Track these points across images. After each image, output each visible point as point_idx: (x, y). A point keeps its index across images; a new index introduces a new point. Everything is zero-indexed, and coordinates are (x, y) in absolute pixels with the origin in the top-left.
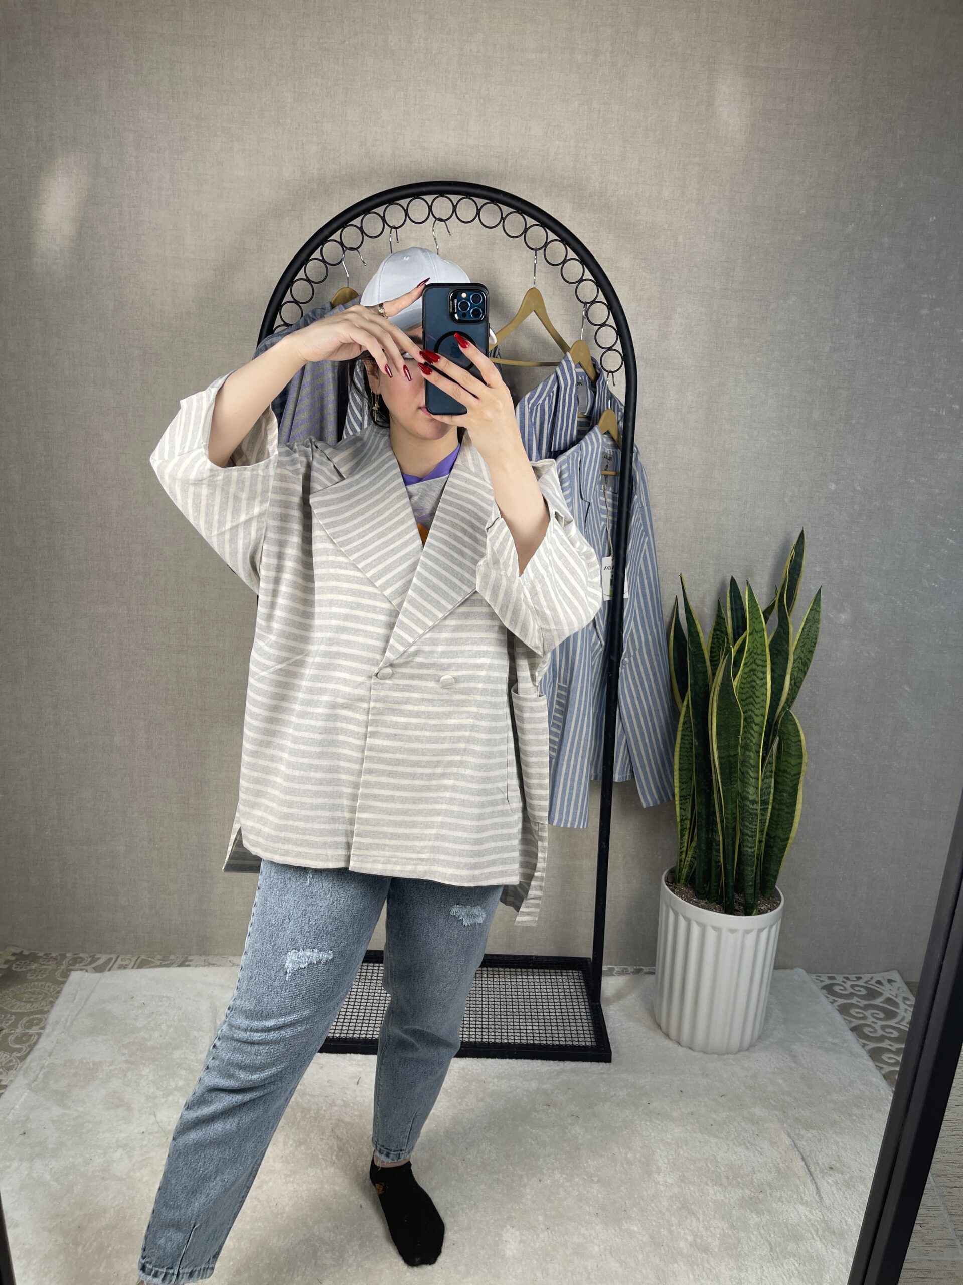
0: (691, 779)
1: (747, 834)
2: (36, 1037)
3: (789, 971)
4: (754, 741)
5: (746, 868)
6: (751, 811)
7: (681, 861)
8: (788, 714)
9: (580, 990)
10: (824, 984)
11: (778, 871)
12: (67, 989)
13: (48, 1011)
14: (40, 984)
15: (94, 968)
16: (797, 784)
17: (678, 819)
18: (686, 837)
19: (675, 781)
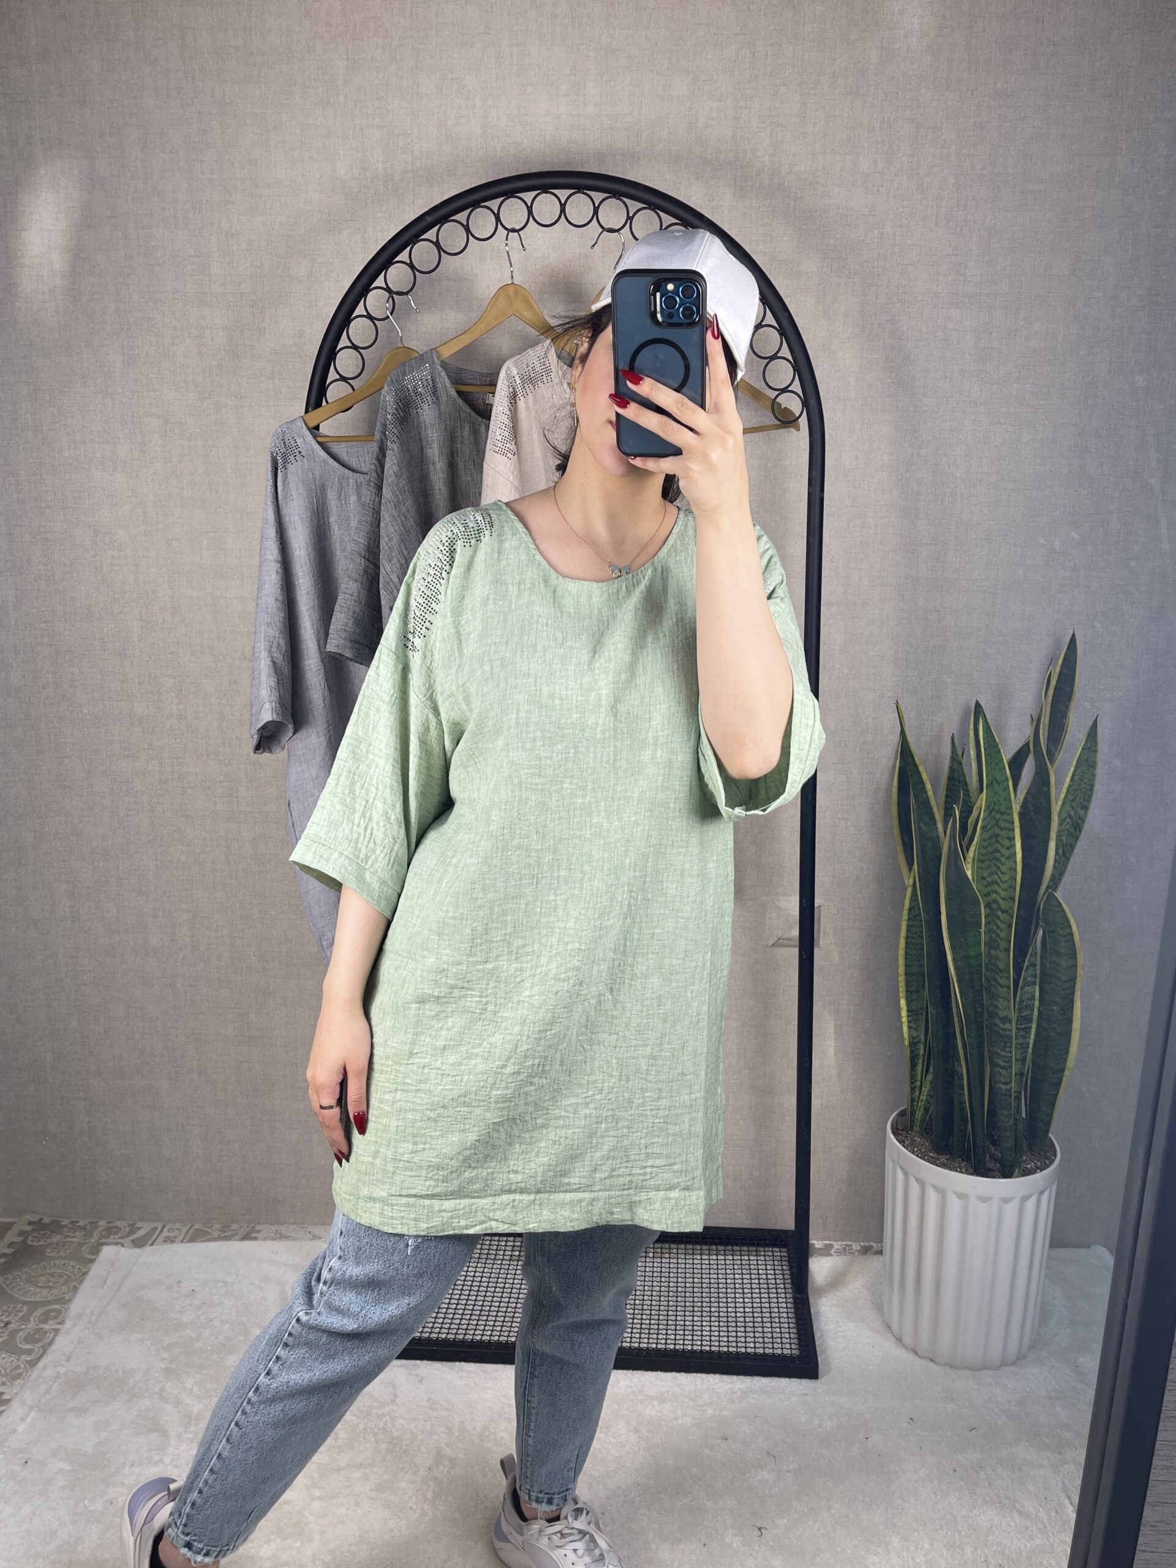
0: (924, 986)
1: (1000, 1066)
2: (52, 1335)
4: (1002, 935)
5: (1001, 1111)
6: (1001, 1031)
7: (913, 1100)
8: (1051, 898)
9: (781, 1277)
11: (1051, 1113)
12: (96, 1270)
13: (70, 1300)
14: (62, 1262)
15: (132, 1242)
16: (1072, 993)
17: (907, 1043)
18: (919, 1068)
19: (901, 989)
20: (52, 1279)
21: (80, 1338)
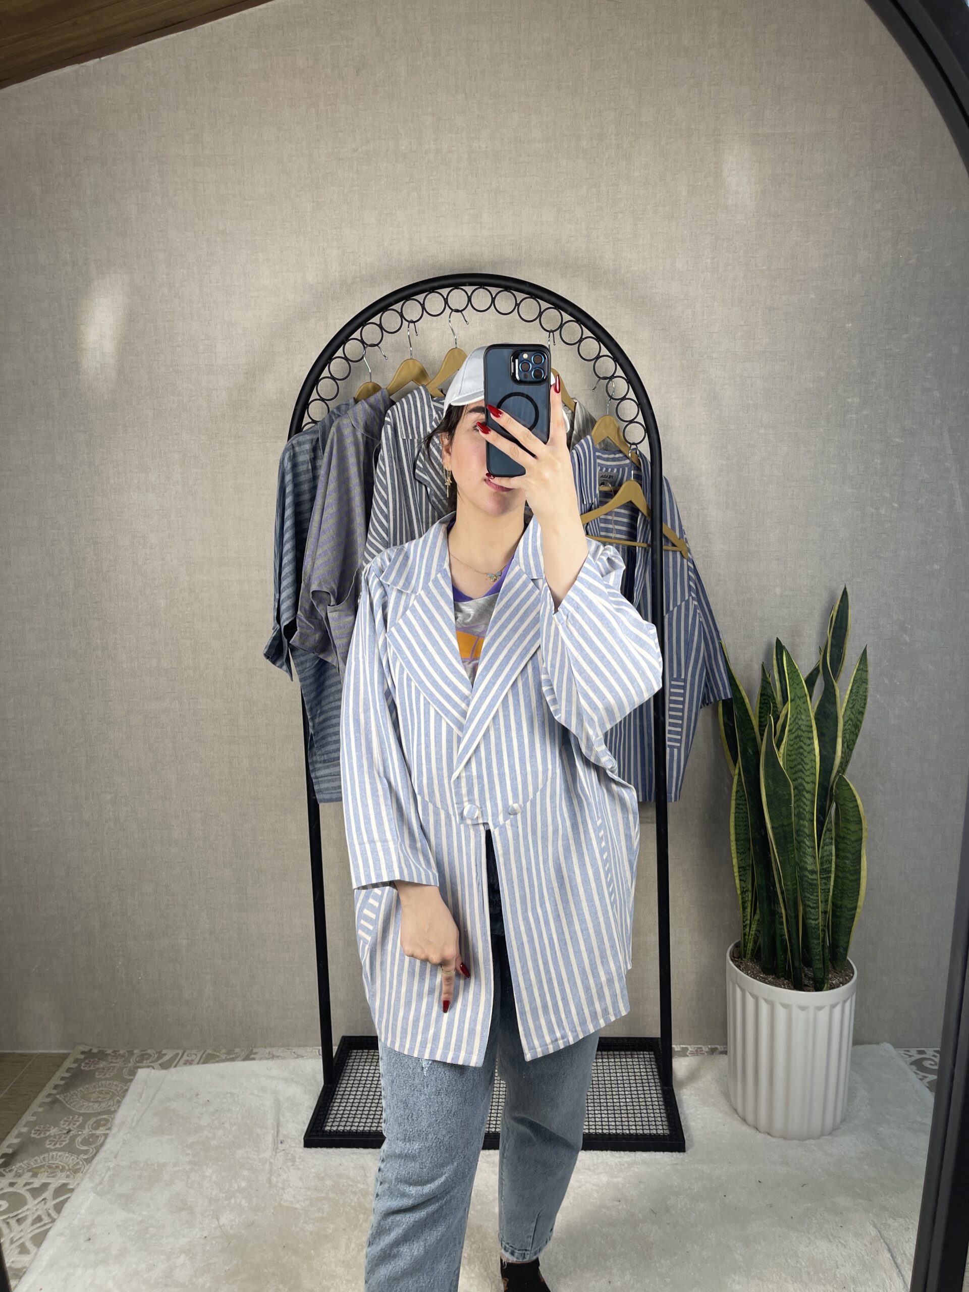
0: (749, 849)
1: (809, 906)
2: (103, 1139)
3: (874, 1046)
4: (807, 809)
5: (812, 941)
6: (810, 881)
7: (745, 935)
8: (841, 779)
9: (651, 1074)
10: (913, 1059)
11: (848, 942)
12: (135, 1087)
13: (115, 1111)
14: (108, 1082)
15: (160, 1065)
16: (860, 851)
17: (739, 892)
18: (749, 910)
19: (733, 852)
20: (101, 1096)
21: (124, 1140)
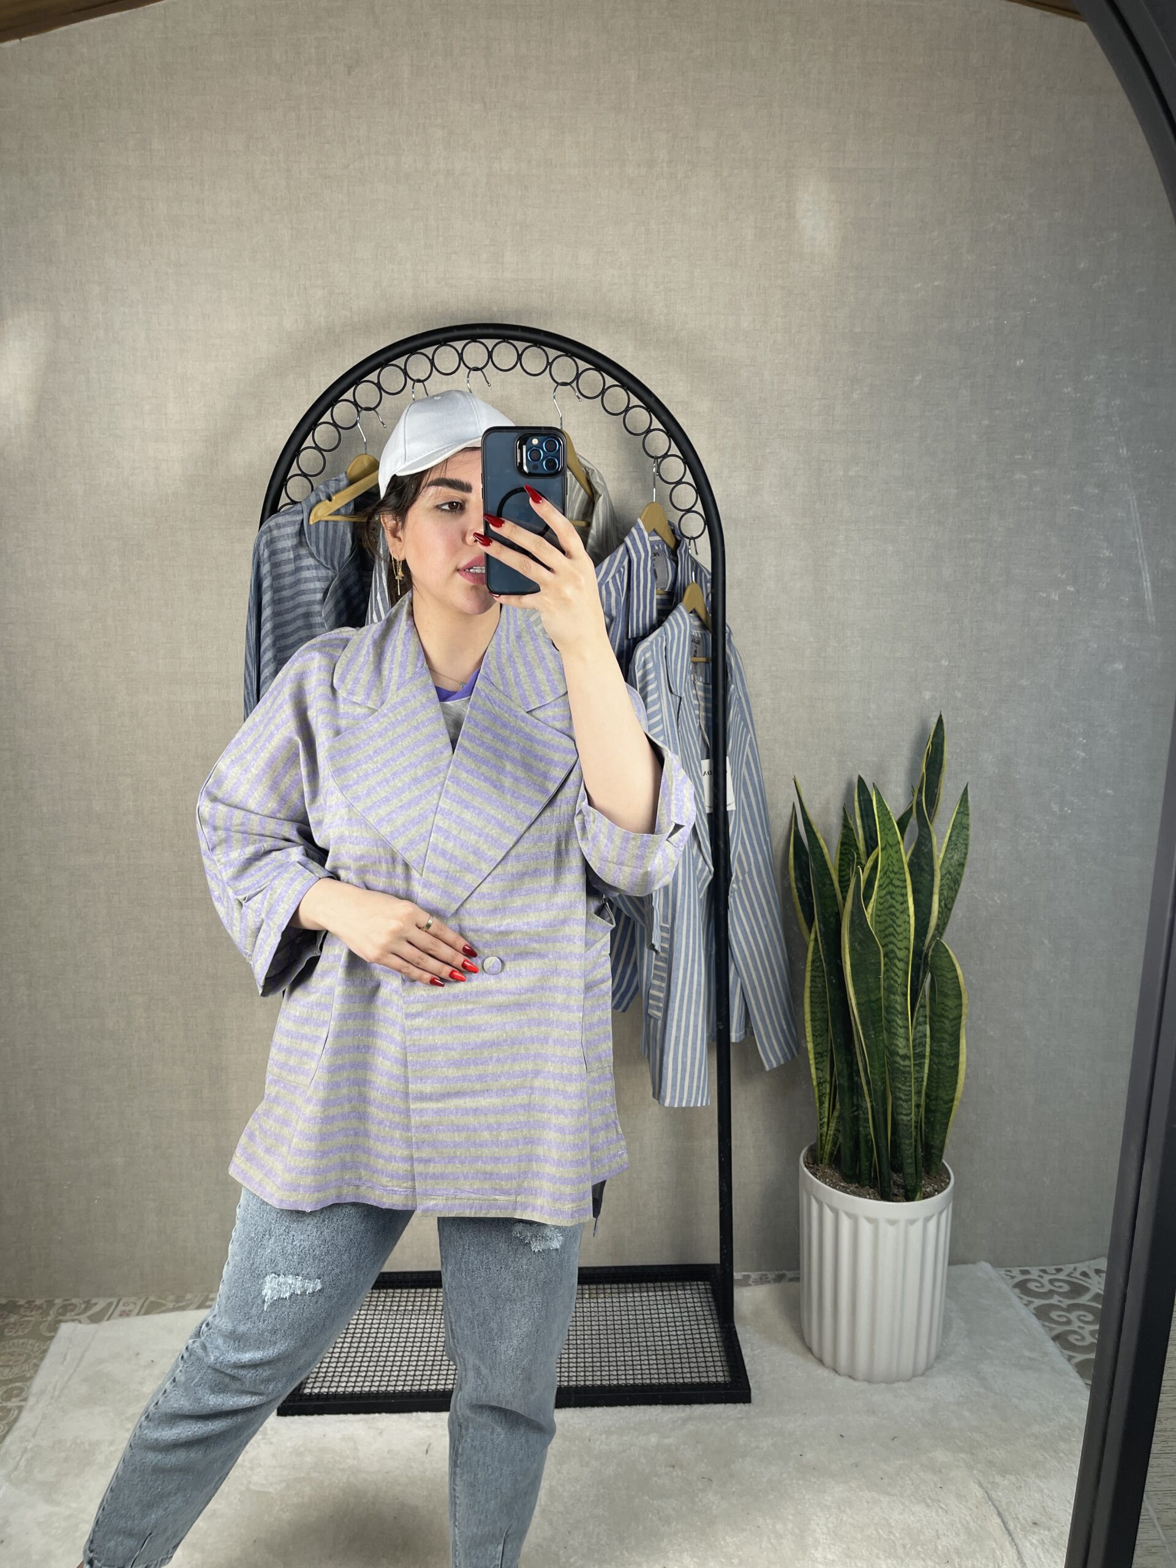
0: (827, 1031)
1: (901, 1099)
2: (16, 1412)
3: (969, 1266)
4: (899, 981)
5: (903, 1141)
6: (901, 1068)
7: (821, 1135)
8: (939, 944)
9: (708, 1308)
10: (1016, 1280)
11: (943, 1142)
12: (56, 1347)
13: (31, 1378)
15: (89, 1317)
16: (959, 1029)
17: (815, 1083)
18: (826, 1105)
19: (808, 1034)
20: (12, 1358)
21: (44, 1413)
